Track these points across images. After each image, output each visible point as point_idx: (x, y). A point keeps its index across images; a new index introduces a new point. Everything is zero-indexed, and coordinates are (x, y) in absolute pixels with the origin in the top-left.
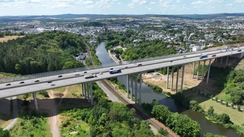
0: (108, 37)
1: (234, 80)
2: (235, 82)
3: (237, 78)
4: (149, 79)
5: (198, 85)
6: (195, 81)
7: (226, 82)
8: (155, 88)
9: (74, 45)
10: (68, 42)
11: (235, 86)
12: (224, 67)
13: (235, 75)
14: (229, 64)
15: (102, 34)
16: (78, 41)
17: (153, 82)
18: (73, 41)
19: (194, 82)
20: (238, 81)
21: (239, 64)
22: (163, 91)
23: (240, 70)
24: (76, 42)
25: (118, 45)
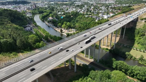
0: (38, 11)
1: (139, 35)
3: (141, 33)
5: (119, 41)
7: (135, 37)
14: (132, 26)
15: (33, 9)
20: (142, 36)
21: (137, 25)
23: (140, 29)
25: (50, 16)
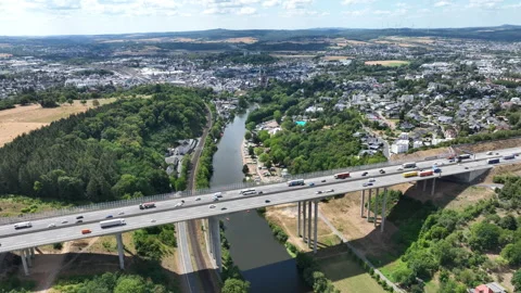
1: (428, 233)
2: (429, 238)
3: (435, 228)
4: (279, 211)
6: (362, 223)
8: (276, 234)
9: (176, 122)
10: (166, 116)
11: (426, 246)
12: (423, 201)
13: (433, 222)
16: (186, 115)
17: (284, 217)
18: (176, 116)
19: (359, 226)
20: (435, 237)
22: (289, 241)
24: (182, 116)
